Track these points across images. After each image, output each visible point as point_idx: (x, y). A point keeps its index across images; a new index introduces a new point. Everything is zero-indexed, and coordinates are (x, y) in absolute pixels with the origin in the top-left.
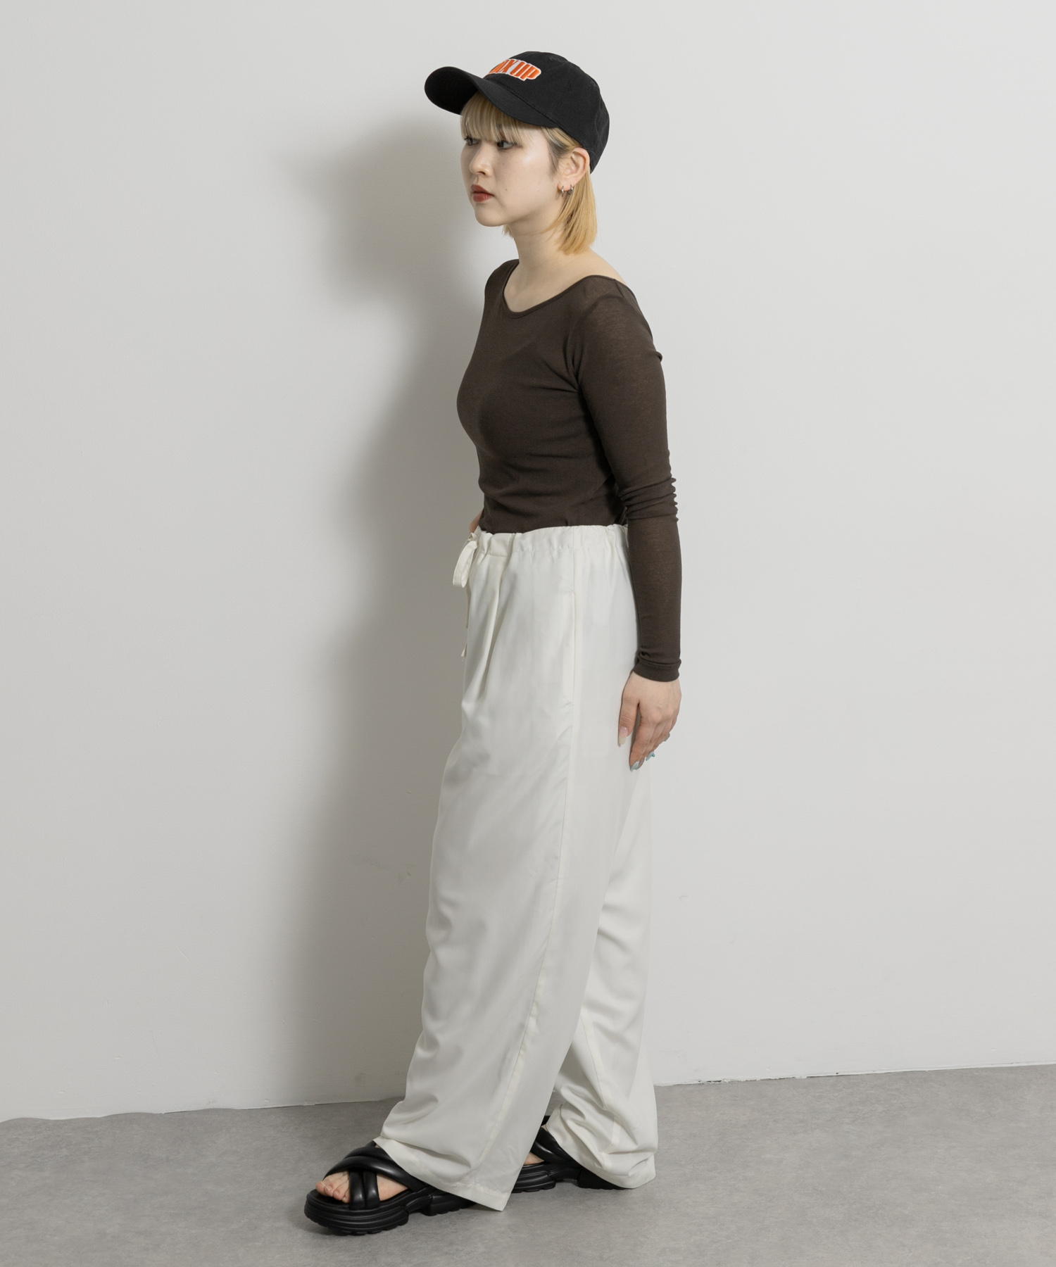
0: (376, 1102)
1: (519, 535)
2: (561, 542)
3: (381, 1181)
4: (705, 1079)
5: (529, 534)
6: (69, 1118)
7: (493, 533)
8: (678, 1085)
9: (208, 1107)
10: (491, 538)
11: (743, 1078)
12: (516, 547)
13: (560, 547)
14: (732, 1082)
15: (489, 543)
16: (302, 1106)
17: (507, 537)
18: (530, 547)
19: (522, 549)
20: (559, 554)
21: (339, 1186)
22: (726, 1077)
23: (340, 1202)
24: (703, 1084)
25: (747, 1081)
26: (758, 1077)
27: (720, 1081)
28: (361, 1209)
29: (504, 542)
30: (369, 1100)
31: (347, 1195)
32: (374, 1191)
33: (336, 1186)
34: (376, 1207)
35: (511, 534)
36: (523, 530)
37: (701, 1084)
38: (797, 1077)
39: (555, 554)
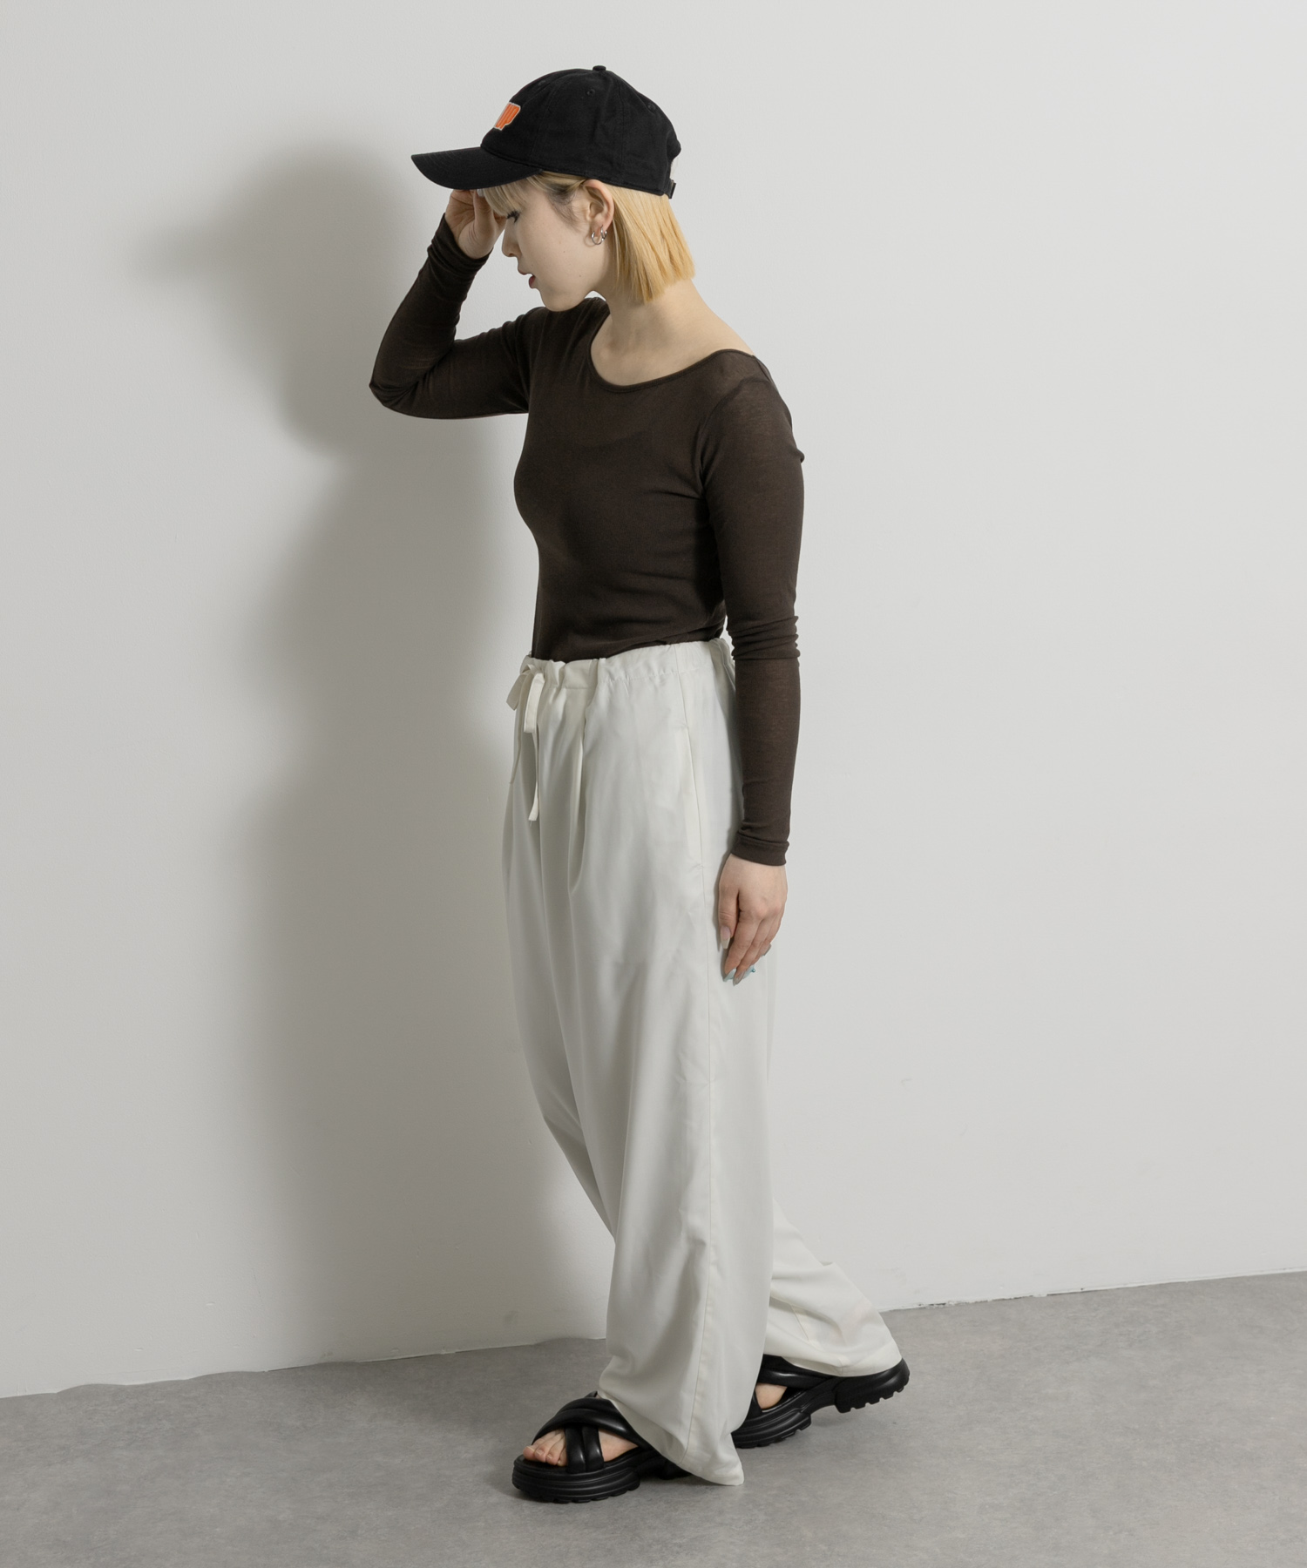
0: (531, 1346)
1: (603, 661)
2: (663, 666)
3: (604, 1437)
4: (926, 1302)
5: (617, 660)
6: (148, 1382)
7: (567, 661)
8: (895, 1310)
9: (322, 1361)
10: (564, 667)
11: (971, 1299)
12: (603, 675)
13: (662, 672)
14: (959, 1305)
15: (562, 674)
16: (439, 1355)
17: (587, 664)
18: (622, 674)
19: (611, 677)
20: (663, 681)
21: (553, 1448)
22: (951, 1298)
23: (556, 1466)
24: (924, 1308)
25: (976, 1302)
26: (990, 1297)
27: (944, 1304)
28: (582, 1472)
29: (583, 671)
30: (522, 1344)
31: (564, 1457)
32: (598, 1451)
33: (547, 1449)
34: (600, 1469)
35: (591, 661)
36: (608, 653)
37: (922, 1309)
38: (1036, 1295)
39: (657, 681)
